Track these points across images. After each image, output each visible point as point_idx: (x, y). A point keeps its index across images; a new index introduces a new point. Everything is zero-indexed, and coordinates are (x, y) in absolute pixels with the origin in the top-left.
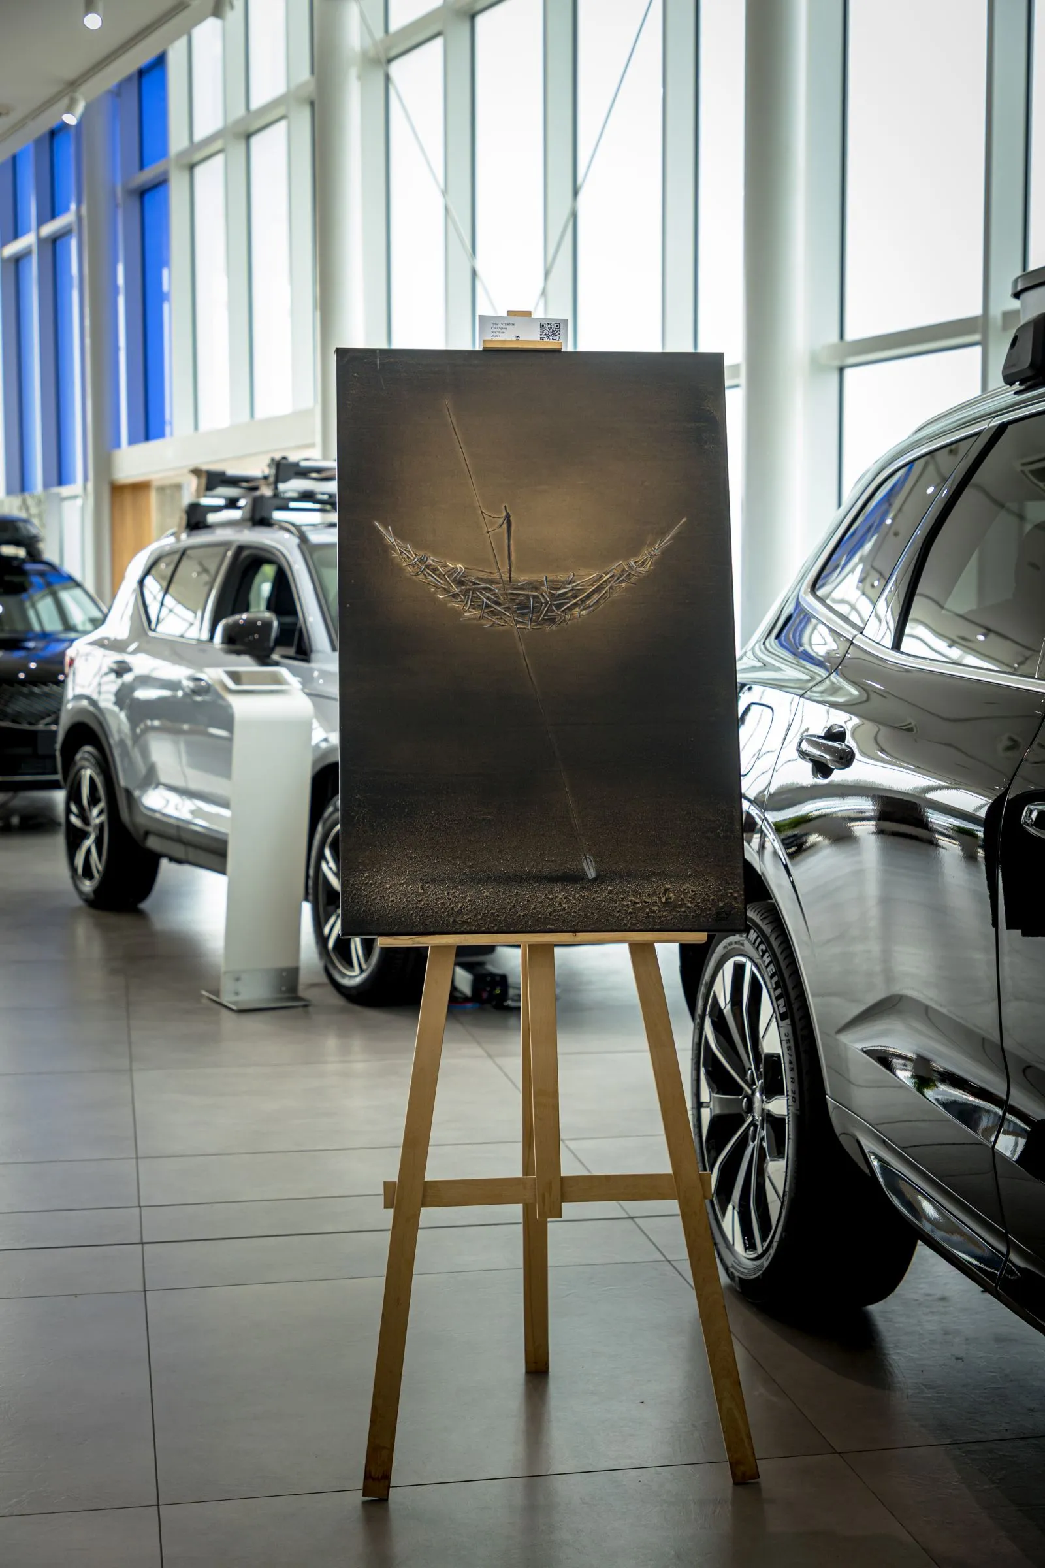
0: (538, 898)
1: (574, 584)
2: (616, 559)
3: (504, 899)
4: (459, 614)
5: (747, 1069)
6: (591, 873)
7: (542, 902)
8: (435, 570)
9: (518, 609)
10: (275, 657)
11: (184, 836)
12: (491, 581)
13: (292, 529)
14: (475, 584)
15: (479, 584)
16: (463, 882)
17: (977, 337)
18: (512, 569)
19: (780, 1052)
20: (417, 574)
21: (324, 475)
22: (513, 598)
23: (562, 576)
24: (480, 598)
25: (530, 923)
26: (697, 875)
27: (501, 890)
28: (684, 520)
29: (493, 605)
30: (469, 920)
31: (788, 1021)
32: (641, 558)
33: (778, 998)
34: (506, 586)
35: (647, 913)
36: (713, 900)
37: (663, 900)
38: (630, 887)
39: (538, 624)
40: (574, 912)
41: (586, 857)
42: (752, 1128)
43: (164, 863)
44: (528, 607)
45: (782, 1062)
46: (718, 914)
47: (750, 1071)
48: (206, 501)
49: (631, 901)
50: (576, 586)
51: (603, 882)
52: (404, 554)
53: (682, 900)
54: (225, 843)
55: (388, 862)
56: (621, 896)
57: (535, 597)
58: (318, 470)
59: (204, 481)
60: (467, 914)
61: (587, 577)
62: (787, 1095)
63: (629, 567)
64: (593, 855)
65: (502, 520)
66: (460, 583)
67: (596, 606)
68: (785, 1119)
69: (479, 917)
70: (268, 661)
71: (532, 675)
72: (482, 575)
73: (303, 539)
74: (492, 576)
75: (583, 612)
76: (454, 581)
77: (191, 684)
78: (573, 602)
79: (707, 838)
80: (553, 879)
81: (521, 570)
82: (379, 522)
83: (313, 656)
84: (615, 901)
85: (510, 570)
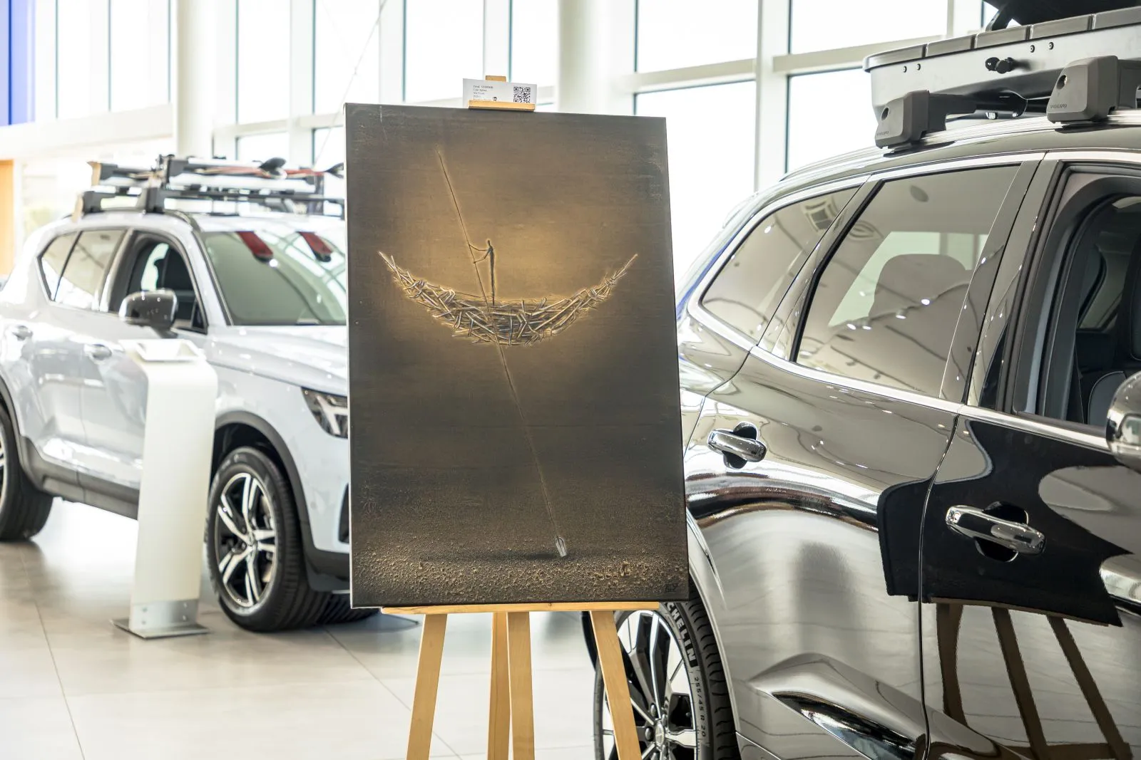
0: (519, 573)
1: (546, 308)
2: (580, 287)
3: (490, 575)
4: (451, 331)
5: (650, 703)
6: (563, 552)
7: (522, 577)
8: (430, 293)
9: (501, 328)
10: (174, 330)
11: (83, 481)
12: (478, 304)
13: (183, 216)
14: (464, 306)
15: (466, 306)
16: (455, 560)
17: (752, 75)
18: (496, 294)
19: (689, 693)
20: (415, 297)
21: (209, 171)
22: (496, 319)
23: (537, 301)
24: (468, 319)
25: (512, 595)
26: (650, 553)
27: (487, 567)
28: (636, 255)
29: (479, 325)
30: (461, 593)
31: (697, 668)
32: (600, 287)
33: (687, 648)
34: (490, 308)
35: (609, 586)
36: (663, 574)
37: (622, 575)
38: (595, 564)
39: (518, 341)
40: (549, 585)
41: (558, 539)
42: (655, 754)
43: (57, 502)
44: (508, 327)
45: (691, 701)
46: (667, 586)
47: (653, 706)
48: (99, 188)
49: (596, 575)
50: (548, 309)
51: (573, 560)
52: (405, 280)
53: (638, 574)
54: (137, 492)
55: (392, 543)
56: (587, 571)
57: (514, 318)
58: (204, 167)
59: (99, 171)
60: (459, 588)
61: (556, 302)
62: (696, 730)
63: (592, 294)
64: (564, 537)
65: (486, 252)
66: (452, 305)
67: (564, 327)
68: (693, 750)
69: (470, 590)
70: (169, 333)
71: (512, 384)
72: (470, 298)
73: (195, 227)
74: (478, 299)
75: (554, 332)
76: (446, 303)
77: (94, 350)
78: (546, 323)
79: (657, 522)
80: (532, 557)
81: (502, 295)
82: (383, 252)
83: (210, 329)
84: (583, 576)
85: (493, 295)
